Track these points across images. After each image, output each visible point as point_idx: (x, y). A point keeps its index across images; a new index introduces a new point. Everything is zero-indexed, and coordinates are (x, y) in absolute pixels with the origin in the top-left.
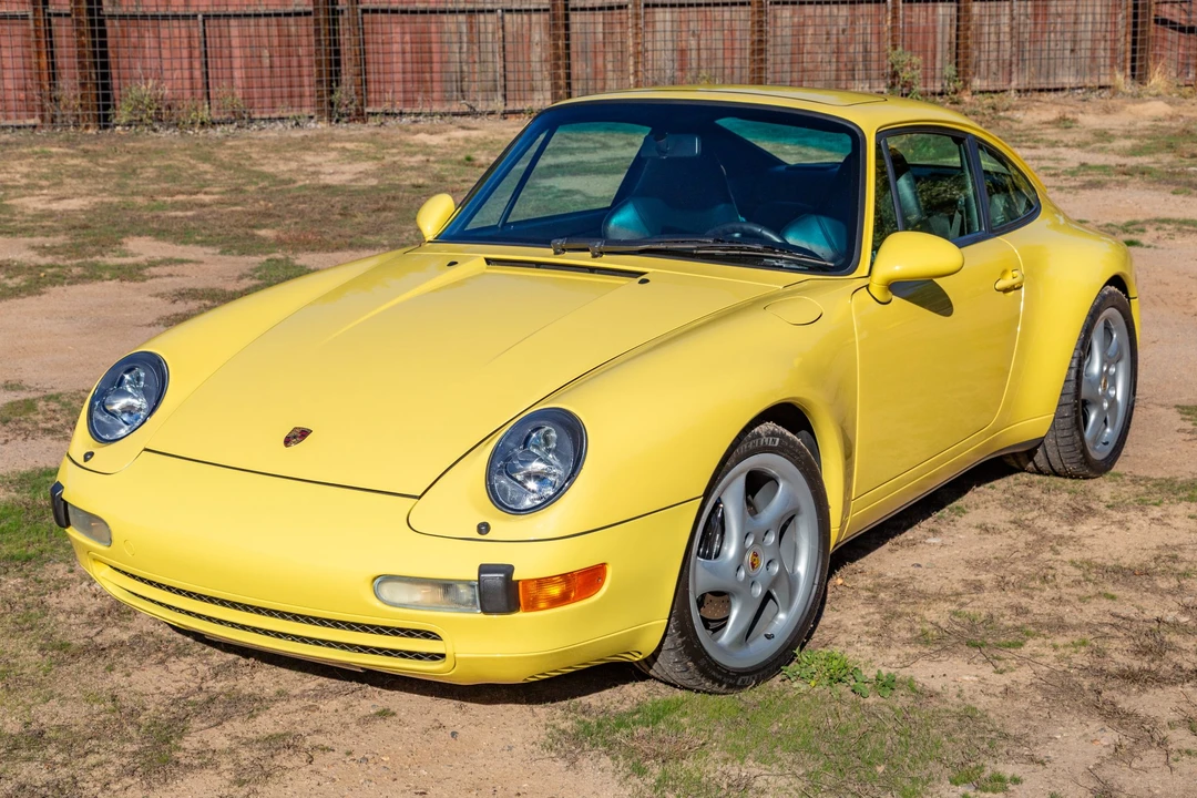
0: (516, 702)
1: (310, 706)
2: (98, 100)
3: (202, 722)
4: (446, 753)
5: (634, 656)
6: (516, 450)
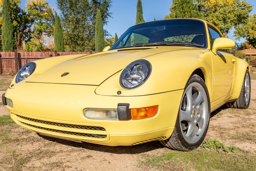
0: (127, 153)
1: (68, 154)
3: (35, 158)
4: (107, 169)
5: (164, 138)
6: (129, 72)
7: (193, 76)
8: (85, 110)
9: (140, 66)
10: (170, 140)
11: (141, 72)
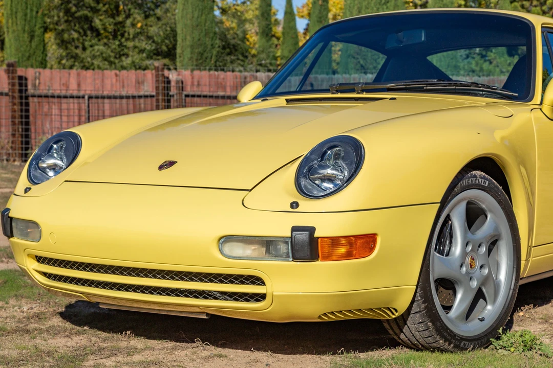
2: (22, 144)
3: (96, 357)
5: (393, 314)
6: (316, 162)
7: (469, 175)
8: (223, 240)
9: (339, 150)
10: (408, 322)
11: (340, 162)
